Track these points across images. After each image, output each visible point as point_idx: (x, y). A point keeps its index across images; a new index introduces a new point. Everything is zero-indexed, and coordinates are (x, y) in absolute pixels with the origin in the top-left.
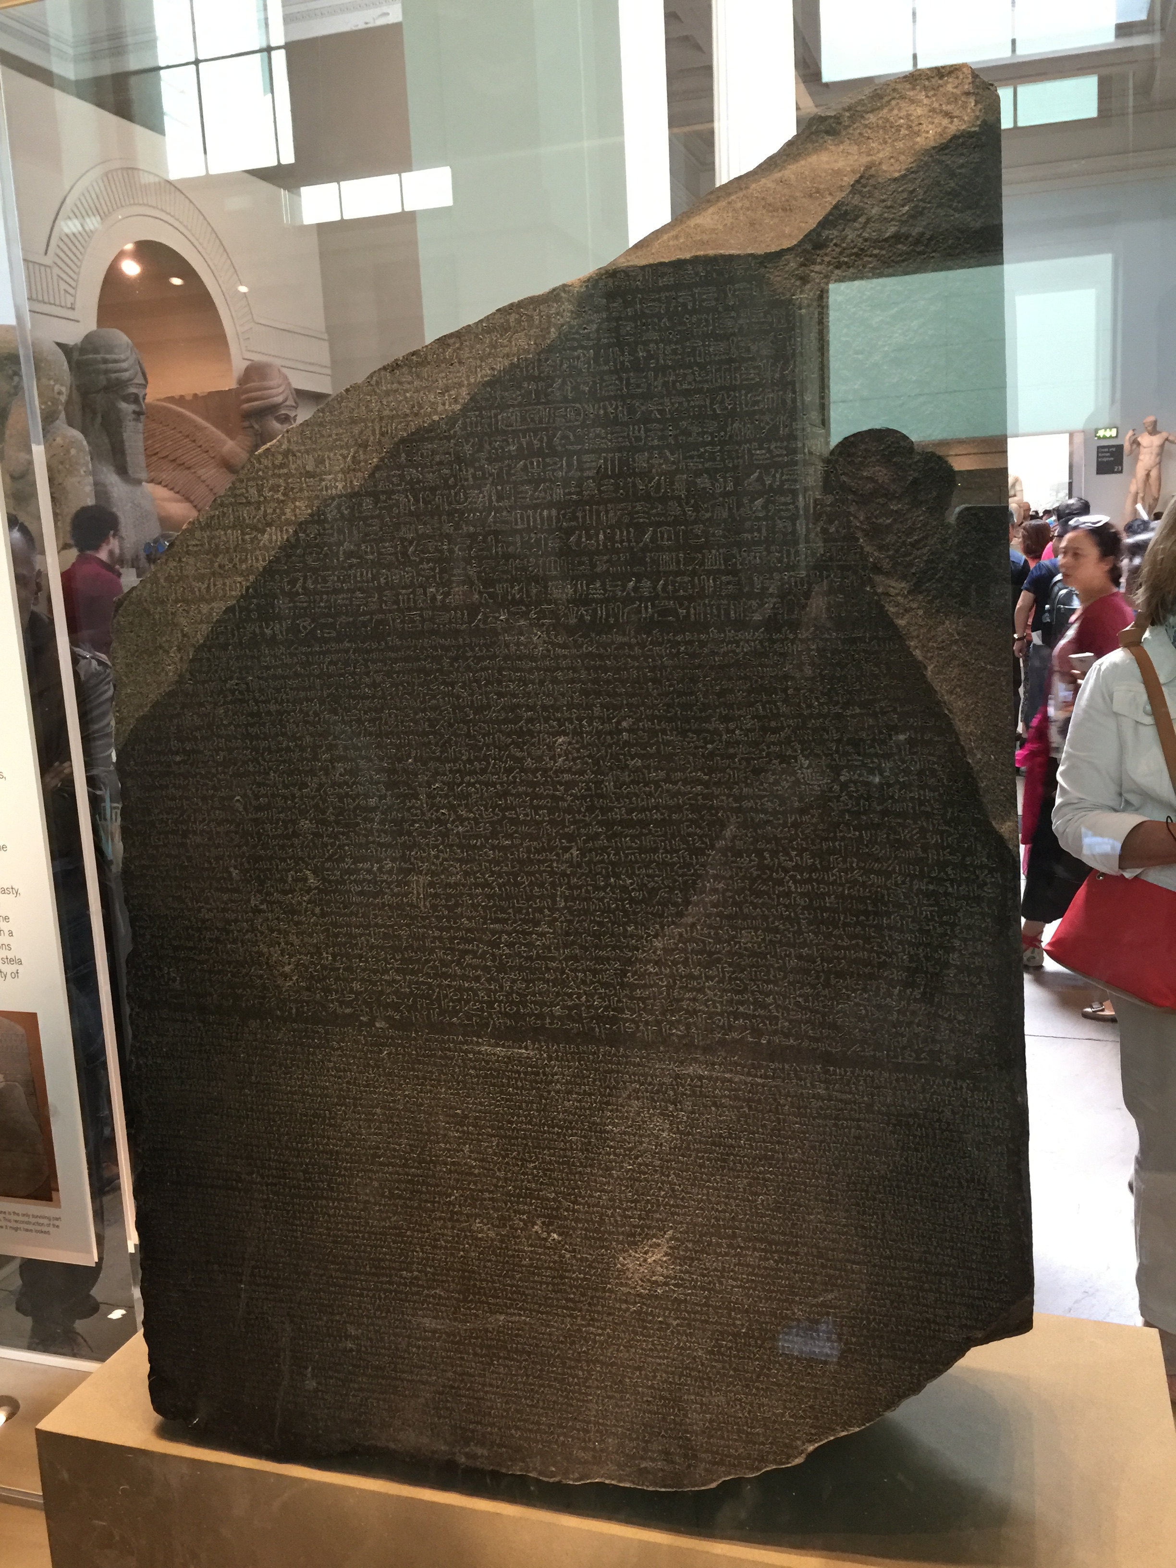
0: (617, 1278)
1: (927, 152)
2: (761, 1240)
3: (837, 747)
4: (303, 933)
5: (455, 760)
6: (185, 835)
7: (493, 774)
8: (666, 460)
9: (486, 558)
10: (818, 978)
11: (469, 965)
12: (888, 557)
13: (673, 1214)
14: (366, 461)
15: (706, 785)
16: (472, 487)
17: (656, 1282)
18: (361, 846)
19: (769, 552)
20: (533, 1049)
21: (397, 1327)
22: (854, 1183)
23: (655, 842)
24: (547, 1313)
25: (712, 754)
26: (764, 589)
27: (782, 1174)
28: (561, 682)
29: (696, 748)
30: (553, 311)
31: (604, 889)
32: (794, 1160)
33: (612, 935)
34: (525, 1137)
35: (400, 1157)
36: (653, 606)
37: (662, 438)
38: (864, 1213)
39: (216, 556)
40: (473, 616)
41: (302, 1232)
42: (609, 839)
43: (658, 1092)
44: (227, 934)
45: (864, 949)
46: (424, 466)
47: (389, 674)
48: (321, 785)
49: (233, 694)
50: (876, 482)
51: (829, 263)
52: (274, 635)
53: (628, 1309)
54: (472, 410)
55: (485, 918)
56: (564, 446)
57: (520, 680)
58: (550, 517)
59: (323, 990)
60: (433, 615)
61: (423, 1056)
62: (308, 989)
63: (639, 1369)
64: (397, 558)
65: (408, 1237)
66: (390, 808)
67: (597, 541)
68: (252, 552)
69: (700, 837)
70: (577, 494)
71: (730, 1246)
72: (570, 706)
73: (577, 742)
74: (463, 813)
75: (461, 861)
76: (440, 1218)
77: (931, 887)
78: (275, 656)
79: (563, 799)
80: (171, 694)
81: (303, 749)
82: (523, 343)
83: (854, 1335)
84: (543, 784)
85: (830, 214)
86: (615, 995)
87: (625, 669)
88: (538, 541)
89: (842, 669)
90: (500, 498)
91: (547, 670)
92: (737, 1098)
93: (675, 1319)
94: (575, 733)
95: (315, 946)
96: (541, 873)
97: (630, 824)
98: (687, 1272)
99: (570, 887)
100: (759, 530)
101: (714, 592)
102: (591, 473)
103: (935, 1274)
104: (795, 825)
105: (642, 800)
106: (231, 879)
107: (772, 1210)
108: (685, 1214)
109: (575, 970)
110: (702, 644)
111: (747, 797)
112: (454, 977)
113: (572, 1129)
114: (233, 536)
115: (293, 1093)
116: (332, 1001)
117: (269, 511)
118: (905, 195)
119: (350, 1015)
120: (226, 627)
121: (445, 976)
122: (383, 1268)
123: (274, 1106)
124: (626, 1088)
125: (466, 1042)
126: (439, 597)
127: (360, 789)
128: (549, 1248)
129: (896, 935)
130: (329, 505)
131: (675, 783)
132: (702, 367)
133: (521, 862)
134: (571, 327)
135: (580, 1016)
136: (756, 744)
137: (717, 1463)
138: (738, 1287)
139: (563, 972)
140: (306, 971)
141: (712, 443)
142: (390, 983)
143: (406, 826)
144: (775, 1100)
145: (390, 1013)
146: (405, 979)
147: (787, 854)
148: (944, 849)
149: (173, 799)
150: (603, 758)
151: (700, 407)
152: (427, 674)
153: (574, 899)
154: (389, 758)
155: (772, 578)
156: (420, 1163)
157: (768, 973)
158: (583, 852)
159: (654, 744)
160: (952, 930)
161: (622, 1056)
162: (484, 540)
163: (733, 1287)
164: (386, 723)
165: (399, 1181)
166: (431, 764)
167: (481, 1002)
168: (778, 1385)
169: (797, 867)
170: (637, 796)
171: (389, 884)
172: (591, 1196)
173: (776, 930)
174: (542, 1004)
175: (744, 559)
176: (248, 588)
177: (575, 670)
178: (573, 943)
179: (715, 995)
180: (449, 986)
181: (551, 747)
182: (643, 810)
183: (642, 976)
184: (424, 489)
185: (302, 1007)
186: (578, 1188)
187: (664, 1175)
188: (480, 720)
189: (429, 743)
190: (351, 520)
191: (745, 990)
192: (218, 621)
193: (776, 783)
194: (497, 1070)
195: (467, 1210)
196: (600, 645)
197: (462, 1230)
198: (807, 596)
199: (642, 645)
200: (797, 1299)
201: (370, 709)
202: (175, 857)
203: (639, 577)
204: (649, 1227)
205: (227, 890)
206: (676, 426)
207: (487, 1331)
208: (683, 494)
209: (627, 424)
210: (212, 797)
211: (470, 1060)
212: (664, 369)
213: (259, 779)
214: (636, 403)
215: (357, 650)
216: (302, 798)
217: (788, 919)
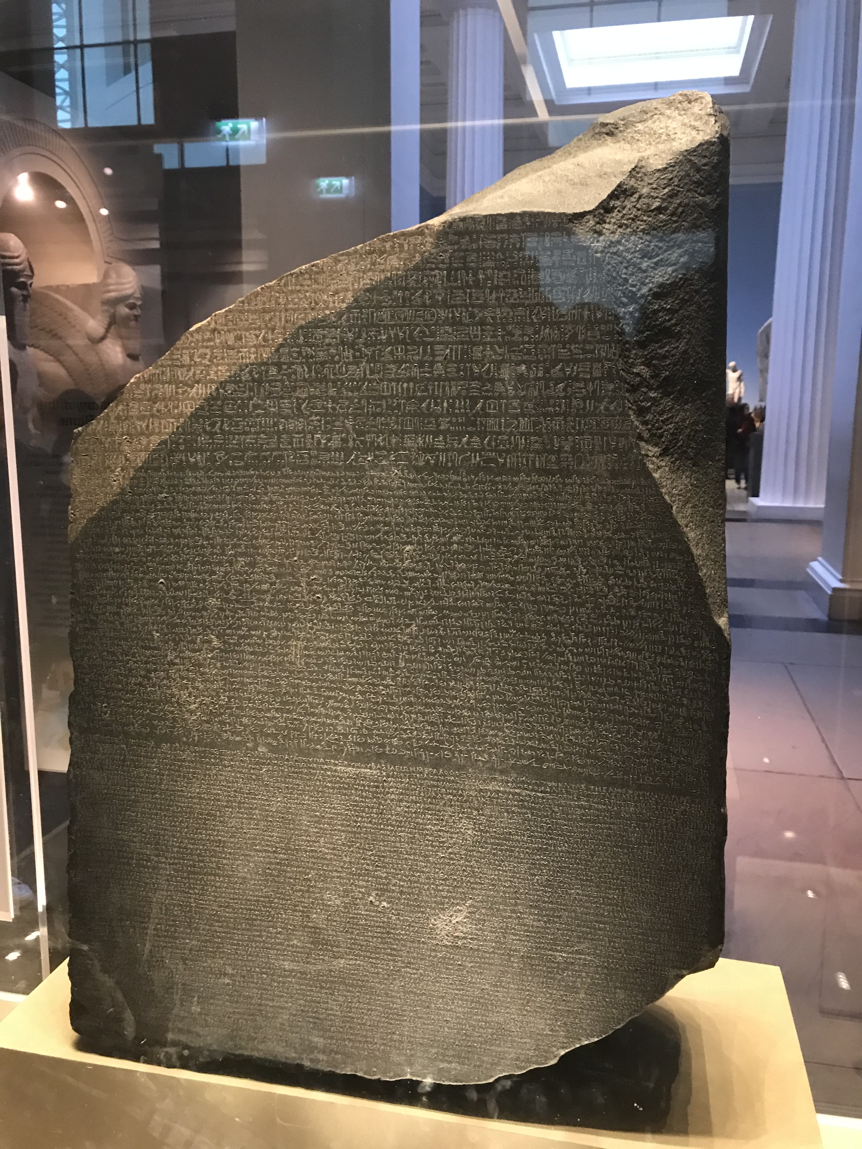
0: (429, 933)
1: (681, 153)
2: (535, 907)
3: (608, 561)
4: (206, 681)
5: (329, 559)
6: (119, 606)
7: (357, 570)
8: (496, 353)
9: (359, 415)
10: (586, 723)
11: (332, 707)
12: (647, 429)
13: (473, 888)
14: (273, 340)
15: (512, 583)
16: (351, 364)
17: (457, 937)
18: (254, 619)
19: (566, 422)
20: (376, 770)
21: (264, 968)
22: (604, 867)
23: (472, 622)
24: (377, 958)
25: (517, 562)
26: (561, 447)
27: (553, 861)
28: (411, 507)
29: (506, 557)
30: (419, 241)
31: (434, 654)
32: (562, 851)
33: (438, 687)
34: (366, 833)
35: (272, 846)
36: (480, 456)
37: (494, 336)
38: (610, 888)
39: (155, 403)
40: (347, 457)
41: (195, 899)
42: (439, 619)
43: (466, 801)
44: (148, 680)
45: (620, 703)
46: (317, 346)
47: (282, 495)
48: (226, 573)
49: (163, 505)
50: (641, 376)
51: (614, 223)
52: (196, 462)
53: (436, 956)
54: (355, 308)
55: (345, 673)
56: (420, 338)
57: (380, 504)
58: (408, 389)
59: (220, 722)
60: (319, 454)
61: (293, 773)
62: (208, 722)
63: (443, 997)
64: (293, 411)
65: (275, 903)
66: (279, 592)
67: (442, 407)
68: (183, 401)
69: (506, 620)
70: (429, 373)
71: (512, 911)
72: (416, 524)
73: (420, 550)
74: (333, 596)
75: (330, 632)
76: (300, 890)
77: (669, 661)
78: (196, 478)
79: (408, 590)
80: (115, 502)
81: (213, 547)
82: (395, 263)
83: (597, 973)
84: (393, 579)
85: (616, 190)
86: (438, 731)
87: (458, 499)
88: (399, 405)
89: (614, 506)
90: (372, 373)
91: (400, 497)
92: (523, 807)
93: (470, 963)
94: (419, 543)
95: (215, 690)
96: (388, 641)
97: (456, 609)
98: (481, 929)
99: (409, 653)
100: (560, 406)
101: (525, 448)
102: (440, 358)
103: (657, 931)
104: (575, 614)
105: (465, 592)
106: (153, 640)
107: (545, 886)
108: (481, 889)
109: (410, 713)
110: (515, 484)
112: (319, 716)
113: (401, 827)
114: (169, 389)
115: (194, 798)
116: (226, 731)
117: (198, 372)
118: (665, 182)
119: (239, 742)
120: (159, 455)
121: (313, 714)
122: (255, 926)
123: (178, 807)
124: (443, 799)
125: (326, 763)
126: (323, 442)
127: (257, 577)
128: (380, 912)
129: (643, 694)
130: (244, 370)
131: (489, 581)
132: (525, 289)
133: (374, 634)
134: (431, 254)
135: (412, 745)
136: (548, 556)
137: (496, 1064)
138: (517, 940)
139: (400, 714)
140: (208, 709)
141: (529, 343)
142: (271, 719)
143: (289, 605)
144: (551, 809)
145: (270, 740)
146: (282, 716)
147: (568, 634)
148: (680, 635)
149: (112, 580)
150: (438, 562)
151: (522, 316)
152: (312, 496)
153: (411, 661)
154: (280, 556)
155: (567, 440)
156: (286, 850)
157: (550, 718)
158: (420, 628)
159: (475, 554)
160: (683, 692)
161: (441, 775)
163: (514, 940)
164: (278, 530)
165: (271, 863)
166: (311, 562)
167: (339, 735)
168: (541, 1008)
169: (574, 644)
170: (461, 590)
171: (274, 647)
172: (413, 875)
173: (558, 688)
174: (384, 737)
175: (548, 426)
176: (178, 428)
177: (421, 498)
178: (410, 693)
179: (511, 733)
180: (316, 722)
181: (400, 552)
182: (465, 600)
183: (459, 718)
184: (316, 363)
185: (203, 735)
186: (404, 869)
187: (467, 861)
188: (349, 531)
189: (311, 546)
190: (260, 382)
191: (533, 730)
192: (154, 450)
193: (562, 584)
194: (348, 784)
195: (320, 885)
196: (440, 481)
197: (316, 899)
198: (591, 453)
199: (470, 483)
200: (559, 948)
201: (266, 520)
202: (111, 622)
203: (471, 435)
204: (454, 898)
205: (149, 648)
206: (504, 329)
207: (331, 971)
208: (507, 377)
209: (468, 325)
210: (142, 579)
211: (328, 776)
212: (497, 288)
213: (179, 567)
214: (476, 311)
215: (259, 477)
216: (211, 582)
217: (566, 680)
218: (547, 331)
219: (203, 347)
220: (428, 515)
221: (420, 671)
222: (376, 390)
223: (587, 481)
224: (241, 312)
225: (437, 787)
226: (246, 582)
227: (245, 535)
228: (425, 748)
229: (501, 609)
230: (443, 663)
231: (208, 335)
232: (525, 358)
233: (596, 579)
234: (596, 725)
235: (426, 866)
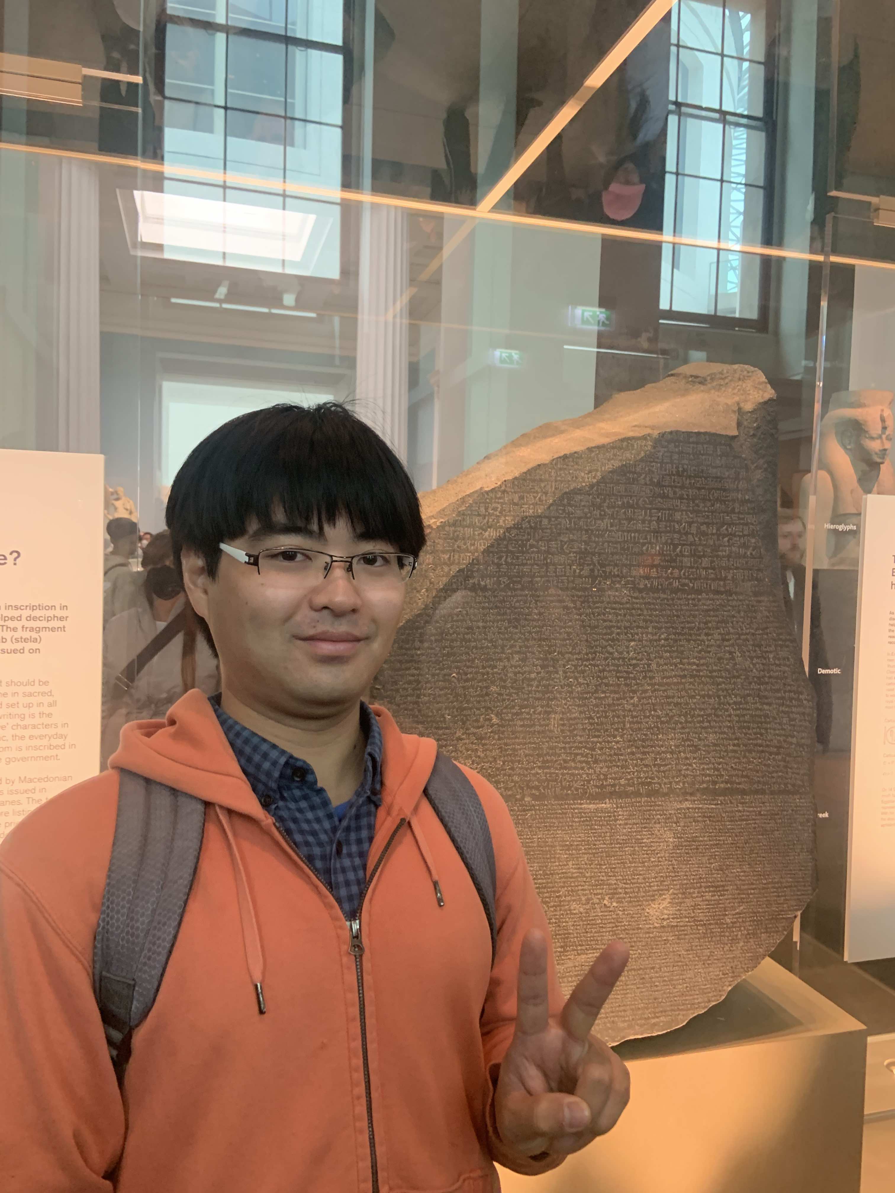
0: (645, 920)
2: (713, 887)
3: (752, 648)
4: (487, 750)
5: (579, 653)
6: (418, 696)
7: (598, 660)
8: (689, 517)
9: (603, 553)
10: (741, 754)
11: (579, 761)
13: (673, 881)
14: (546, 501)
15: (697, 665)
16: (598, 519)
17: (663, 919)
18: (525, 700)
19: (729, 561)
20: (609, 804)
23: (673, 693)
25: (701, 651)
26: (726, 577)
27: (723, 852)
28: (634, 616)
29: (694, 648)
30: (643, 444)
31: (648, 717)
32: (728, 844)
33: (651, 740)
34: (602, 852)
36: (679, 582)
37: (688, 506)
38: (756, 864)
39: (456, 541)
40: (594, 582)
42: (652, 692)
43: (669, 818)
45: (760, 739)
46: (576, 506)
47: (548, 608)
48: (505, 667)
49: (458, 616)
52: (486, 586)
53: (649, 937)
54: (602, 483)
55: (589, 735)
56: (644, 505)
57: (614, 614)
58: (635, 537)
60: (574, 580)
61: (551, 814)
63: (653, 968)
64: (558, 550)
66: (543, 679)
67: (656, 550)
68: (478, 540)
69: (694, 690)
70: (648, 527)
71: (698, 893)
72: (638, 627)
73: (640, 645)
74: (581, 680)
75: (579, 706)
76: (554, 906)
77: (787, 709)
78: (485, 597)
79: (632, 673)
80: (418, 615)
82: (628, 455)
84: (622, 666)
86: (651, 771)
87: (665, 610)
88: (628, 548)
90: (612, 526)
91: (628, 609)
92: (704, 816)
93: (672, 936)
94: (639, 641)
95: (493, 757)
96: (618, 710)
97: (663, 684)
98: (679, 910)
99: (633, 717)
100: (725, 551)
101: (705, 577)
102: (655, 518)
104: (734, 683)
105: (669, 673)
106: (445, 721)
107: (718, 870)
108: (678, 880)
109: (632, 760)
110: (699, 600)
111: (715, 671)
112: (570, 768)
113: (626, 844)
114: (468, 531)
117: (491, 520)
118: (754, 419)
119: (510, 796)
120: (458, 580)
121: (565, 768)
124: (654, 818)
125: (574, 804)
126: (578, 571)
127: (527, 669)
128: (611, 911)
129: (772, 731)
130: (524, 520)
131: (684, 665)
132: (706, 478)
133: (609, 705)
134: (651, 452)
135: (633, 783)
136: (719, 646)
137: (689, 1010)
138: (702, 913)
139: (626, 761)
141: (708, 512)
142: (534, 775)
143: (550, 688)
144: (721, 815)
145: (534, 792)
146: (543, 772)
147: (730, 696)
149: (413, 675)
150: (652, 653)
151: (704, 495)
152: (568, 609)
153: (633, 723)
154: (544, 652)
155: (729, 572)
157: (720, 754)
158: (640, 699)
159: (675, 646)
161: (653, 802)
162: (602, 545)
163: (699, 913)
164: (544, 634)
166: (567, 656)
167: (584, 781)
168: (718, 960)
169: (734, 703)
170: (666, 671)
171: (539, 720)
172: (634, 879)
173: (725, 733)
174: (615, 779)
176: (473, 560)
177: (641, 609)
178: (632, 745)
179: (697, 766)
180: (568, 774)
181: (627, 647)
182: (669, 678)
183: (664, 760)
184: (575, 517)
186: (628, 875)
187: (669, 861)
188: (593, 633)
189: (566, 645)
190: (535, 529)
191: (710, 762)
192: (453, 576)
193: (727, 664)
194: (589, 817)
195: (568, 898)
196: (654, 598)
197: (565, 910)
198: (743, 581)
199: (673, 599)
200: (727, 913)
201: (536, 626)
202: (411, 710)
203: (673, 568)
204: (662, 890)
205: (442, 728)
206: (693, 502)
207: (575, 967)
208: (695, 532)
209: (672, 499)
210: (438, 675)
211: (576, 813)
212: (690, 477)
213: (468, 664)
214: (677, 490)
215: (531, 596)
216: (493, 674)
217: (729, 727)
218: (718, 505)
219: (495, 502)
220: (645, 621)
221: (640, 729)
222: (614, 537)
223: (741, 598)
224: (524, 480)
225: (650, 810)
226: (519, 673)
227: (520, 638)
228: (643, 784)
229: (691, 683)
230: (654, 722)
231: (499, 495)
232: (706, 521)
233: (746, 660)
234: (747, 754)
235: (643, 870)
